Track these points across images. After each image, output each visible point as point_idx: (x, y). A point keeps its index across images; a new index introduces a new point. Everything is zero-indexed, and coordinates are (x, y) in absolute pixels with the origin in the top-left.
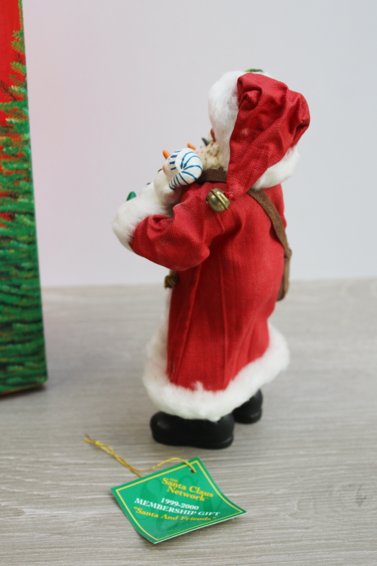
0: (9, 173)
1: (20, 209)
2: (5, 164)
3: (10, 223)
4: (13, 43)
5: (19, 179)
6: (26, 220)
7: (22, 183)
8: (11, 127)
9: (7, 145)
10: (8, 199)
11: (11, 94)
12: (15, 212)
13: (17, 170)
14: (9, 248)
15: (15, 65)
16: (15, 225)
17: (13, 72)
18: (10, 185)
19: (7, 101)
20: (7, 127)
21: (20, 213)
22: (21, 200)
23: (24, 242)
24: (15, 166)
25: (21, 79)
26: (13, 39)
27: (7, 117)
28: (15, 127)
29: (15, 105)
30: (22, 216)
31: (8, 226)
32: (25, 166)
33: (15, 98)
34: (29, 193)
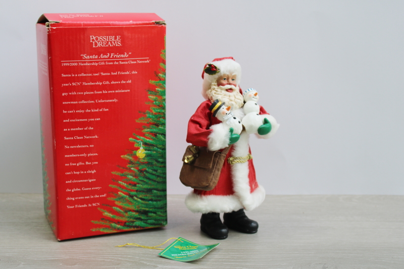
0: (155, 114)
1: (160, 132)
2: (154, 109)
3: (154, 138)
4: (161, 55)
5: (160, 117)
6: (161, 137)
7: (161, 119)
8: (158, 92)
9: (156, 101)
10: (155, 126)
11: (159, 77)
12: (157, 133)
13: (159, 112)
14: (154, 151)
15: (161, 64)
16: (157, 139)
17: (160, 67)
18: (156, 119)
19: (157, 80)
20: (156, 92)
21: (159, 134)
22: (160, 127)
23: (160, 148)
24: (159, 111)
25: (164, 71)
26: (161, 53)
27: (156, 87)
28: (160, 92)
29: (161, 82)
30: (160, 135)
31: (154, 140)
32: (163, 111)
33: (160, 79)
34: (164, 124)
